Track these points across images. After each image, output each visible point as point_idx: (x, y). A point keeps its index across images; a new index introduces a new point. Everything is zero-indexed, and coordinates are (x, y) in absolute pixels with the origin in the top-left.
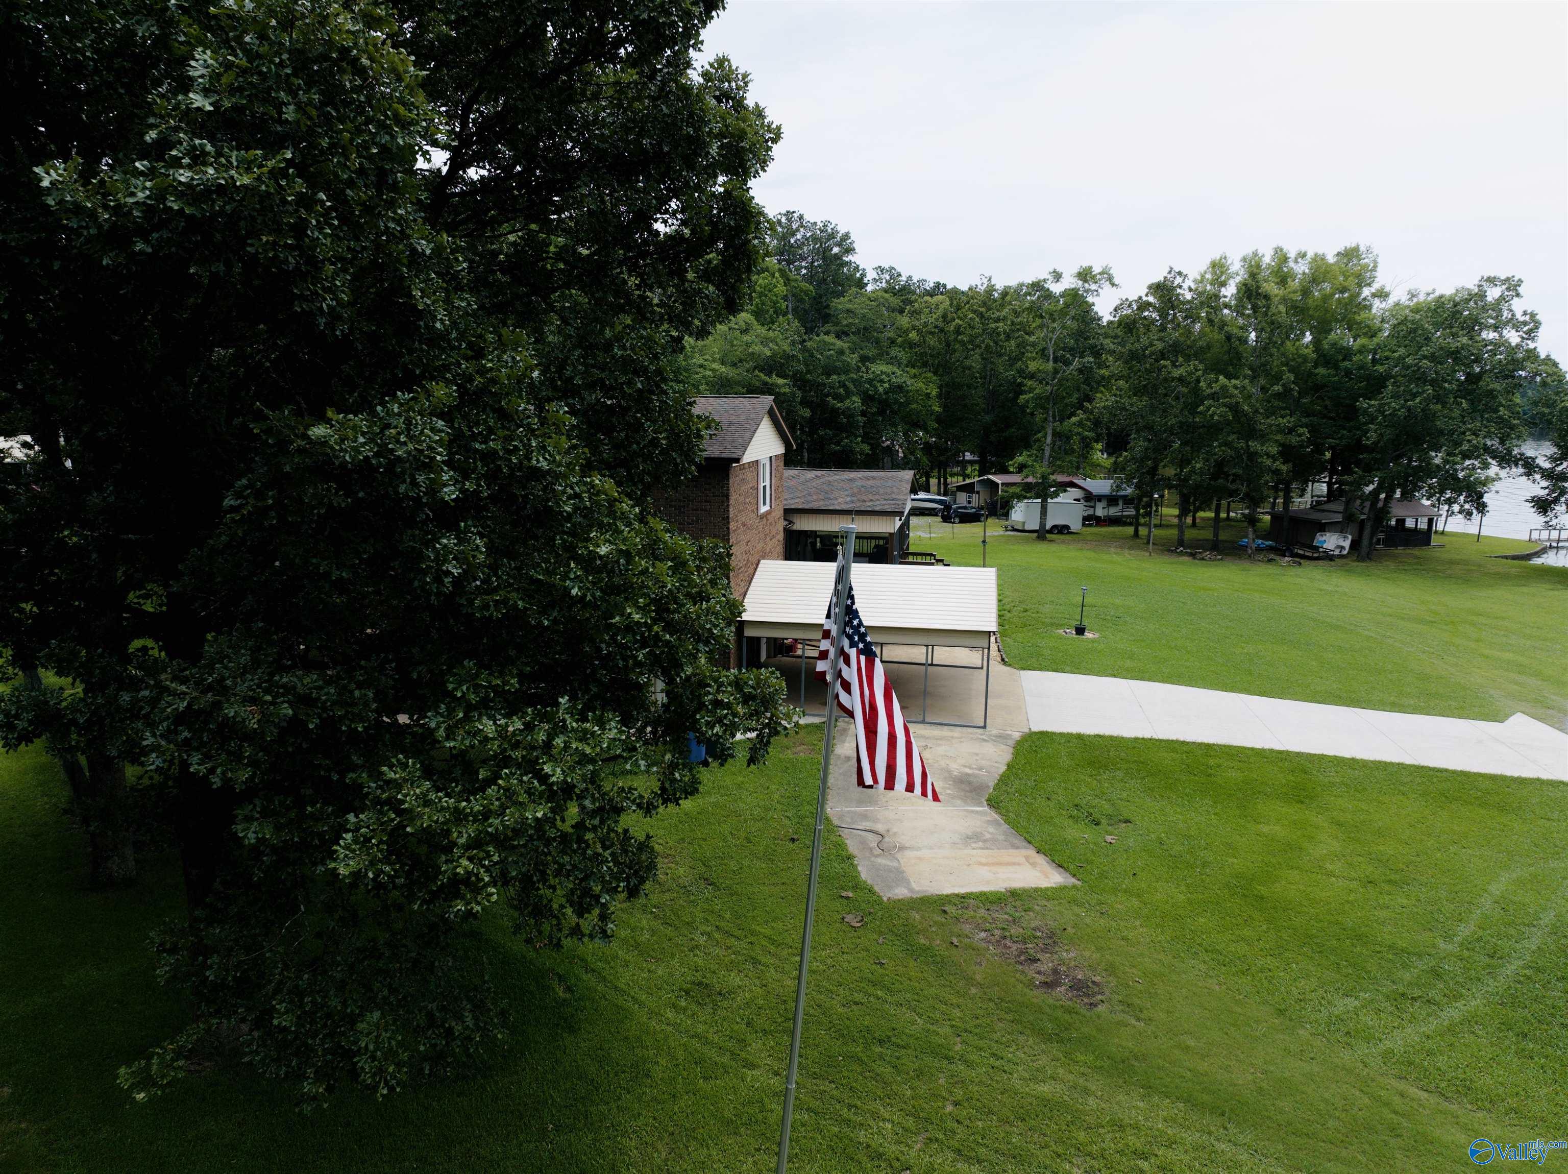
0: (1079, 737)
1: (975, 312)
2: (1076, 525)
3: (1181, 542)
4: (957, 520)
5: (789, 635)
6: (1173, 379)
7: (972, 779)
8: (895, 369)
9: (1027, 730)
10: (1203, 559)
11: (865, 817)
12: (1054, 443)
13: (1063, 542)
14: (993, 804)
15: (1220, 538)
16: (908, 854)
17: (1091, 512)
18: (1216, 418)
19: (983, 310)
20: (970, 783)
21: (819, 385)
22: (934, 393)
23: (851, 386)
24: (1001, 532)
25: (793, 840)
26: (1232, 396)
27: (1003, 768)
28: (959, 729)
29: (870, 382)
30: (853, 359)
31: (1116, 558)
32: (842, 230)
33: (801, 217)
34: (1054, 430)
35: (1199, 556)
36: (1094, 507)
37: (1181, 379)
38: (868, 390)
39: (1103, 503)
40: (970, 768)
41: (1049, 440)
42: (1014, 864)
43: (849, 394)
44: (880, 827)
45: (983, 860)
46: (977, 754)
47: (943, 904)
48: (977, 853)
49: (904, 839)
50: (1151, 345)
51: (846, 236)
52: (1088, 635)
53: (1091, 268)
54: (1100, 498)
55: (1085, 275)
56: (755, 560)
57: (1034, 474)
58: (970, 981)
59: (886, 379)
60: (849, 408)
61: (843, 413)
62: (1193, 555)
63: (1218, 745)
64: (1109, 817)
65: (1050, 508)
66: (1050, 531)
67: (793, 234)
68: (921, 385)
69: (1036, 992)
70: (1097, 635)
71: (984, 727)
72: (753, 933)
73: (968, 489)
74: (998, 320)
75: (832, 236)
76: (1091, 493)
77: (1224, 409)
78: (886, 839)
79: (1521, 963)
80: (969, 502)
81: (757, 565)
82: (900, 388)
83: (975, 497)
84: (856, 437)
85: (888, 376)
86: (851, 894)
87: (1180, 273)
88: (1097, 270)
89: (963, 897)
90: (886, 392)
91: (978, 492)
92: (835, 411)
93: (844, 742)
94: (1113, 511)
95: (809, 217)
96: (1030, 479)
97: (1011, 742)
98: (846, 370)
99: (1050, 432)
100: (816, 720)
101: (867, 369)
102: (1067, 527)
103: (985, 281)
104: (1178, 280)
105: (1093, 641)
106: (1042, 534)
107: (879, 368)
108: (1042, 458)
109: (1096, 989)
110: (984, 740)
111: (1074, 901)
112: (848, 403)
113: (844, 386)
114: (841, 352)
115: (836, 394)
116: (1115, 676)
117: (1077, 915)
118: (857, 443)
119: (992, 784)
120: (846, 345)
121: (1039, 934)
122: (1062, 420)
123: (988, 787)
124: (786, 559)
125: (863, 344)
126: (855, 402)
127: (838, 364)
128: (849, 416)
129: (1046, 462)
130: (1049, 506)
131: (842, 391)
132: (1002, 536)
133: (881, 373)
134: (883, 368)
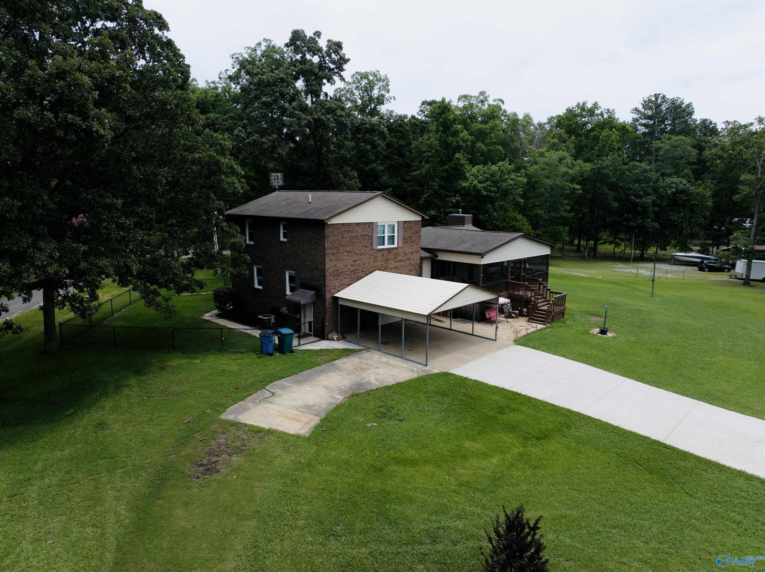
4: (707, 270)
5: (354, 306)
8: (683, 181)
9: (445, 371)
12: (758, 225)
13: (761, 288)
16: (267, 405)
21: (626, 189)
22: (709, 195)
23: (649, 190)
24: (726, 278)
25: (236, 388)
28: (413, 364)
29: (663, 187)
30: (654, 175)
33: (664, 97)
38: (661, 192)
40: (377, 380)
41: (755, 223)
42: (299, 421)
43: (647, 194)
46: (394, 376)
48: (294, 413)
49: (278, 400)
51: (689, 106)
52: (609, 335)
56: (370, 270)
59: (675, 186)
60: (644, 202)
61: (640, 205)
65: (754, 266)
66: (762, 280)
67: (659, 106)
68: (701, 190)
70: (613, 335)
71: (426, 365)
75: (680, 106)
81: (371, 273)
82: (683, 192)
84: (648, 219)
85: (677, 184)
86: (209, 412)
90: (674, 193)
92: (636, 204)
93: (347, 358)
95: (669, 96)
98: (648, 180)
99: (756, 218)
100: (358, 348)
101: (664, 180)
106: (747, 281)
107: (668, 180)
108: (750, 236)
110: (413, 371)
112: (644, 199)
113: (645, 191)
115: (637, 194)
118: (648, 222)
123: (365, 389)
125: (666, 167)
126: (649, 200)
127: (641, 178)
128: (644, 207)
129: (752, 238)
130: (753, 264)
131: (641, 193)
132: (726, 281)
133: (672, 183)
134: (674, 180)
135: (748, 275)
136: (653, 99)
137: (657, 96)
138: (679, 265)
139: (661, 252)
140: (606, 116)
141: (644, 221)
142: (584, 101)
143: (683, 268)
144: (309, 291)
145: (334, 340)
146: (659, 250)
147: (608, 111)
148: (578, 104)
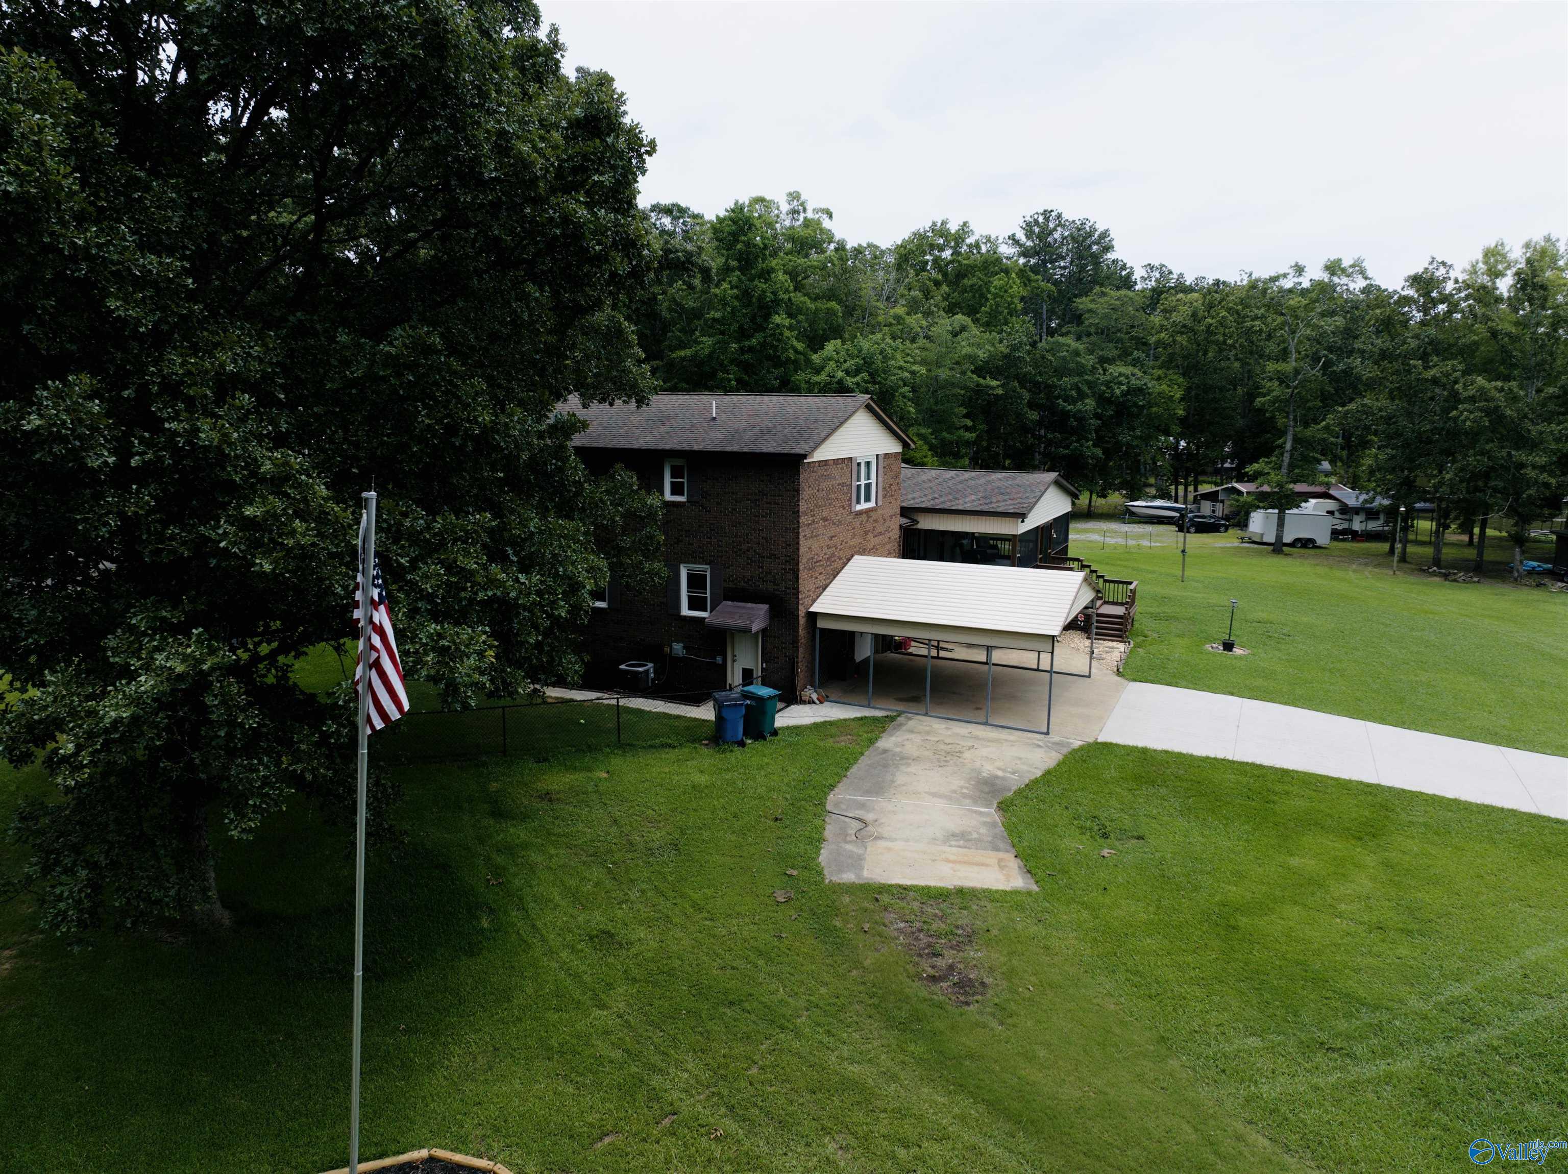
0: (1144, 751)
1: (1229, 310)
2: (1323, 539)
3: (1437, 562)
4: (1193, 530)
5: (898, 633)
6: (1427, 380)
7: (998, 782)
8: (1136, 371)
9: (1091, 740)
10: (1455, 581)
11: (862, 806)
12: (1294, 449)
13: (1302, 556)
14: (1004, 807)
15: (1486, 558)
16: (881, 844)
17: (1346, 525)
18: (1468, 423)
19: (1240, 307)
20: (993, 785)
21: (1048, 386)
22: (1178, 396)
23: (1085, 389)
24: (1236, 543)
25: (776, 819)
26: (1492, 399)
27: (1039, 774)
28: (1020, 733)
29: (1107, 384)
30: (1090, 361)
31: (1351, 575)
32: (1101, 228)
33: (1059, 216)
34: (1295, 436)
35: (1453, 577)
36: (1351, 520)
37: (1435, 381)
38: (1104, 392)
39: (1362, 517)
40: (1004, 771)
41: (1288, 446)
42: (983, 865)
43: (1082, 396)
44: (869, 817)
45: (952, 858)
46: (1020, 759)
47: (880, 893)
48: (952, 852)
49: (885, 831)
50: (1404, 343)
51: (1105, 234)
52: (1237, 651)
53: (1340, 260)
54: (1357, 511)
55: (1333, 268)
56: (848, 555)
57: (1269, 483)
58: (857, 964)
59: (1125, 381)
60: (1080, 411)
61: (1074, 416)
62: (1446, 576)
63: (1297, 772)
64: (1123, 831)
65: (1287, 519)
66: (1292, 545)
67: (1051, 233)
68: (1164, 387)
69: (917, 984)
70: (1247, 652)
71: (1047, 733)
72: (683, 896)
73: (1212, 497)
74: (1256, 318)
75: (1090, 234)
76: (1346, 505)
77: (1479, 414)
78: (870, 828)
79: (1498, 1032)
80: (1214, 511)
81: (849, 560)
82: (1140, 391)
83: (1219, 506)
84: (1087, 441)
85: (1127, 377)
86: (795, 873)
87: (1444, 264)
88: (1346, 263)
89: (905, 888)
90: (1124, 394)
91: (1222, 501)
92: (1065, 415)
93: (892, 736)
94: (1372, 526)
95: (1068, 216)
96: (1266, 488)
97: (1065, 751)
98: (1080, 371)
99: (1290, 437)
100: (879, 714)
101: (1105, 370)
102: (1312, 541)
103: (1245, 277)
104: (1441, 272)
105: (1240, 658)
106: (1278, 547)
107: (1116, 370)
108: (1280, 468)
109: (981, 989)
110: (1039, 746)
111: (1020, 907)
112: (1079, 405)
113: (1079, 390)
114: (1077, 353)
115: (1068, 396)
116: (1232, 694)
117: (1012, 920)
118: (1088, 447)
119: (1015, 788)
120: (1081, 347)
121: (960, 932)
122: (1306, 425)
123: (1010, 790)
124: (904, 556)
125: (1104, 345)
126: (1089, 404)
127: (1072, 365)
128: (1081, 418)
129: (1284, 470)
130: (1287, 518)
131: (1074, 393)
132: (1235, 548)
133: (1120, 375)
134: (1123, 370)
135: (1279, 537)
136: (1041, 219)
137: (1046, 214)
138: (1140, 522)
139: (1099, 502)
140: (984, 249)
141: (1082, 446)
142: (944, 218)
143: (1149, 528)
144: (758, 606)
145: (814, 702)
146: (1094, 497)
147: (988, 239)
148: (934, 224)
